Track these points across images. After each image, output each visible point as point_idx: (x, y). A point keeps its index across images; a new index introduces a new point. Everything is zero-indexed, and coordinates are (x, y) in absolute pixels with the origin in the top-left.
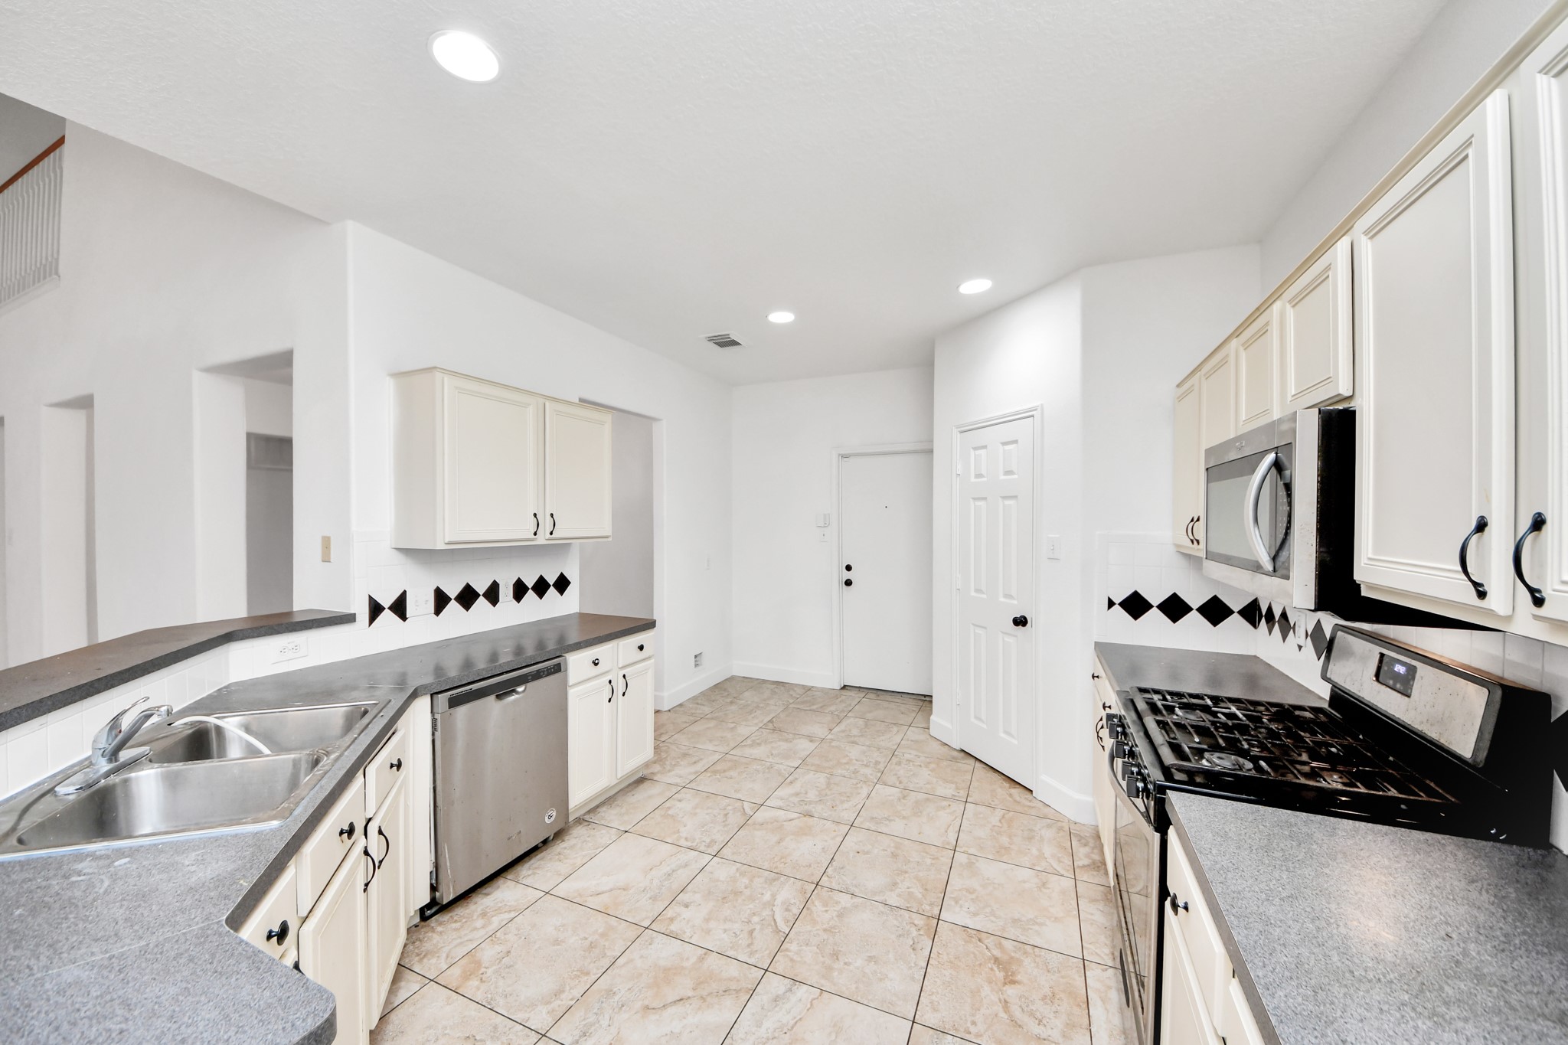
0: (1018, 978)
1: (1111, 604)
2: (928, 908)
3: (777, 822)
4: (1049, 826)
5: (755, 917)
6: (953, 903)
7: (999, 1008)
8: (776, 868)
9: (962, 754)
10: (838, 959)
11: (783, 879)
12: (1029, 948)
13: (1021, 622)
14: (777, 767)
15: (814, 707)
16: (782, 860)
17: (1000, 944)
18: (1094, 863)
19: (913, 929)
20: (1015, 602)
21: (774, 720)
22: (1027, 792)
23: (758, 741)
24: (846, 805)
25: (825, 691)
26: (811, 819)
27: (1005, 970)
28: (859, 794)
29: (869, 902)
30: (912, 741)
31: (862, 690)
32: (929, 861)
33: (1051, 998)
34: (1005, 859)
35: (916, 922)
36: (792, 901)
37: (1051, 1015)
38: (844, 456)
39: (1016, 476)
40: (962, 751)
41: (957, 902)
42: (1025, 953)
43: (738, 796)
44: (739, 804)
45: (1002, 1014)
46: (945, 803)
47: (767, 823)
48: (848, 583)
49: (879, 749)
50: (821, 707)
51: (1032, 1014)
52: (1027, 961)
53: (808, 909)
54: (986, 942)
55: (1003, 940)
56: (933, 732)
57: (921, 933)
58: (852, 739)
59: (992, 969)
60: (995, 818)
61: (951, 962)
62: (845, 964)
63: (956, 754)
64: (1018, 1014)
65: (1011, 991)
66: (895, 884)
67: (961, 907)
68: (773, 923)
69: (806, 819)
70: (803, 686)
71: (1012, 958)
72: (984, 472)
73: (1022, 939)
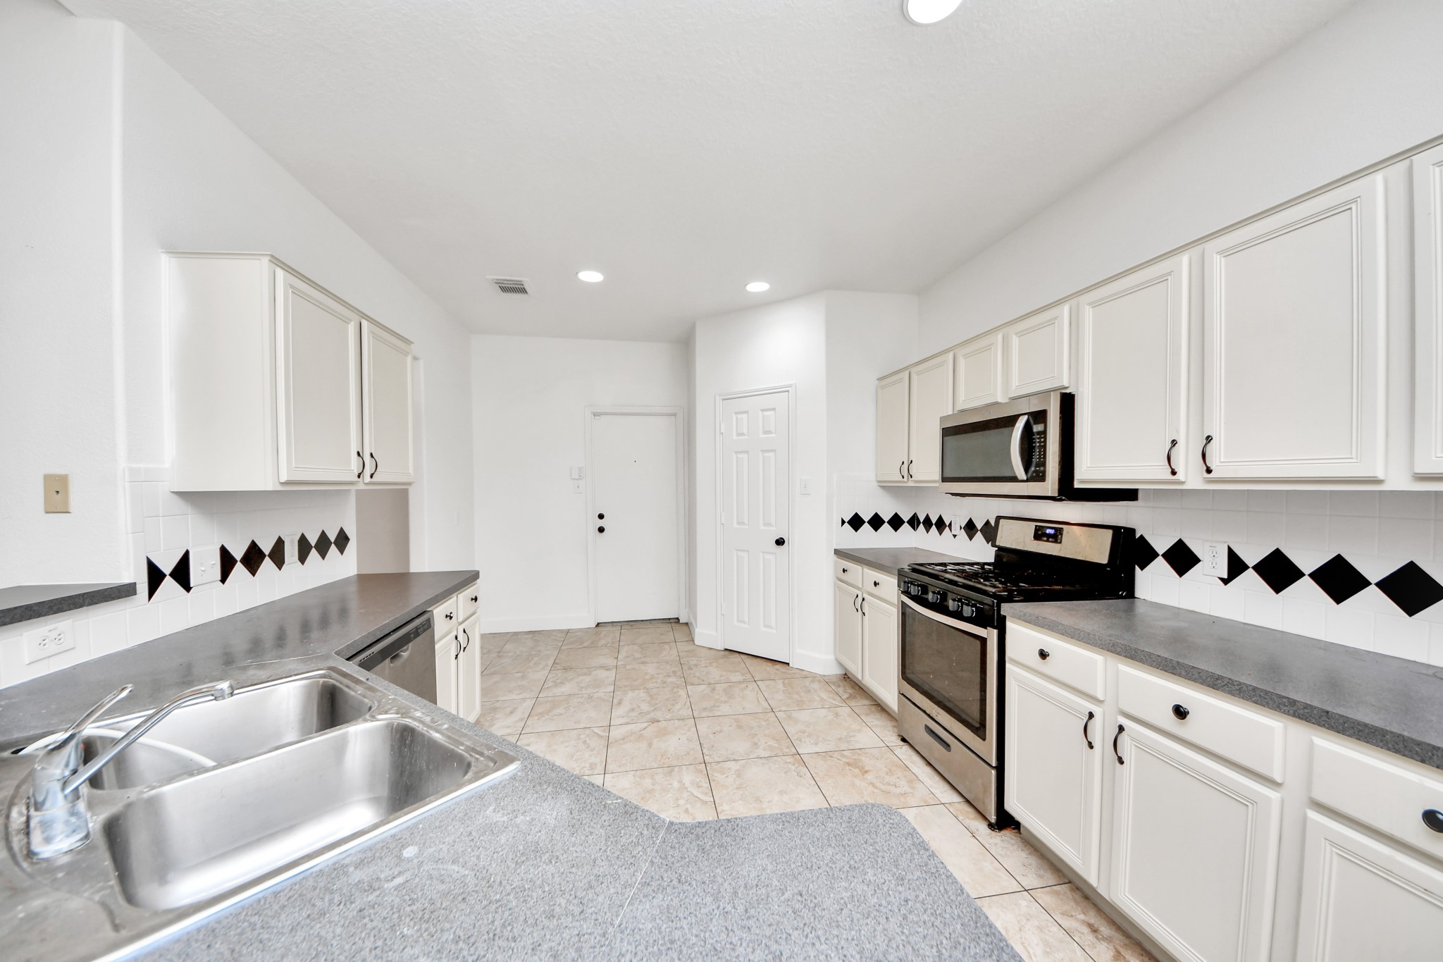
0: (867, 769)
1: (843, 522)
2: (788, 750)
3: (634, 733)
4: (813, 681)
5: (679, 801)
6: (799, 742)
7: (871, 788)
8: (664, 763)
9: (727, 653)
10: (761, 802)
11: (676, 769)
12: (858, 751)
13: (780, 542)
14: (596, 695)
15: (585, 644)
16: (664, 757)
17: (842, 754)
18: (851, 694)
19: (790, 766)
20: (774, 528)
21: (557, 661)
22: (785, 665)
23: (559, 681)
24: (678, 706)
25: (586, 630)
26: (660, 723)
27: (858, 767)
28: (680, 696)
29: (750, 761)
30: (686, 651)
31: (614, 624)
32: (764, 723)
33: (890, 773)
34: (805, 707)
35: (788, 761)
36: (698, 780)
37: (898, 780)
38: (595, 415)
39: (773, 435)
40: (726, 650)
41: (800, 741)
42: (859, 754)
43: (582, 726)
44: (588, 731)
45: (876, 791)
46: (744, 685)
47: (627, 736)
48: (601, 530)
49: (667, 663)
50: (592, 643)
51: (889, 784)
52: (863, 758)
53: (714, 781)
54: (835, 756)
55: (843, 752)
56: (696, 643)
57: (797, 765)
58: (640, 660)
59: (850, 770)
60: (780, 684)
61: (827, 775)
62: (769, 802)
63: (722, 653)
64: (883, 787)
65: (869, 777)
66: (756, 744)
67: (805, 742)
68: (696, 799)
69: (656, 724)
70: (561, 631)
71: (855, 759)
72: (745, 431)
73: (851, 747)
